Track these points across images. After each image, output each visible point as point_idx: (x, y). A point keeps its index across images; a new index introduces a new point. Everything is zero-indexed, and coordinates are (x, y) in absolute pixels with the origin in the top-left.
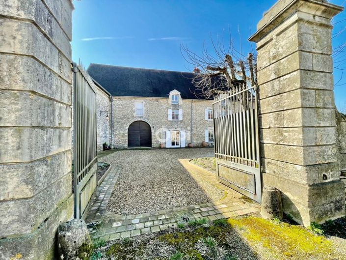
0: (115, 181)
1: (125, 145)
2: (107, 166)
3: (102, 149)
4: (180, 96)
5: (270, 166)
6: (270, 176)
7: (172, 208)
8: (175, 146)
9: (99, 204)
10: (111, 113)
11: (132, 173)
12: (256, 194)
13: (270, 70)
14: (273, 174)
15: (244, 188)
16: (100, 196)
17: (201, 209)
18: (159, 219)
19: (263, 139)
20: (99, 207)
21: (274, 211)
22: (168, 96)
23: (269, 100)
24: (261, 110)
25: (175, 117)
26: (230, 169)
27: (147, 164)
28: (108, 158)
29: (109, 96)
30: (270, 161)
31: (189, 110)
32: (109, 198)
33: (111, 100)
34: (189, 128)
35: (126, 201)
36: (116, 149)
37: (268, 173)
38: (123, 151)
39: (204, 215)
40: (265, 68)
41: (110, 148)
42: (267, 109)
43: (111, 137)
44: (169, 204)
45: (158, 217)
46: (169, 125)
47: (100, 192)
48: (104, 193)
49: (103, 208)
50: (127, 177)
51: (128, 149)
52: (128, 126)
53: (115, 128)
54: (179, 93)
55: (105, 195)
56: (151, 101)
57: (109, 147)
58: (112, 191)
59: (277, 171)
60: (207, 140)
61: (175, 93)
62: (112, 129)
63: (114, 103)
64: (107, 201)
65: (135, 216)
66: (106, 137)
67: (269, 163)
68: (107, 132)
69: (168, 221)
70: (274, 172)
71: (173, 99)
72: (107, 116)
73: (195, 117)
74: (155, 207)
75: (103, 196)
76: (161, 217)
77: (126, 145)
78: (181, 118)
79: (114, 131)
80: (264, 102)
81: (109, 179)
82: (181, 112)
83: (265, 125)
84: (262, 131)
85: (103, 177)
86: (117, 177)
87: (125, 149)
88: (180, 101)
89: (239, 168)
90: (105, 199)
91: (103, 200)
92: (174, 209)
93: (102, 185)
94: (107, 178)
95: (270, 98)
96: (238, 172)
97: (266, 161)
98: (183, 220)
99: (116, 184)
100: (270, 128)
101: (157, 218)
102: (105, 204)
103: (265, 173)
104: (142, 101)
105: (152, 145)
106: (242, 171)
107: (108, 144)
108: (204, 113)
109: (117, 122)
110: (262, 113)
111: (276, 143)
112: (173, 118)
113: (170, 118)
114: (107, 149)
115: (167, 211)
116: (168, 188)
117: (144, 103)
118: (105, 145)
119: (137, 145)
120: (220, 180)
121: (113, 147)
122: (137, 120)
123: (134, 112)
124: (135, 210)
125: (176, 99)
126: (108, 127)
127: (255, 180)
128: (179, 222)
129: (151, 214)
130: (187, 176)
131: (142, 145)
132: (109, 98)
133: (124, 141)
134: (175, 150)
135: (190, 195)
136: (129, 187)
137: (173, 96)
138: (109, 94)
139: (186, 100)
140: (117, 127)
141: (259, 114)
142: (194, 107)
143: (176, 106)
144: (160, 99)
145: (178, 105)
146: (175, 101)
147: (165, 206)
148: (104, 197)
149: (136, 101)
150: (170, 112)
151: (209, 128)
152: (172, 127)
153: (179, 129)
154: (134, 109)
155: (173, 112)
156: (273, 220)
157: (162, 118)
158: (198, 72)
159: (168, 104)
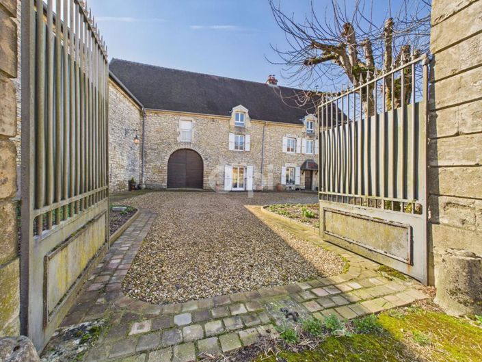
0: (144, 235)
1: (163, 185)
3: (128, 189)
4: (247, 115)
5: (452, 210)
6: (454, 229)
7: (256, 289)
8: (238, 189)
9: (107, 278)
10: (143, 135)
11: (175, 223)
12: (412, 264)
13: (469, 16)
14: (460, 225)
15: (382, 252)
16: (113, 262)
17: (314, 290)
18: (234, 313)
19: (437, 159)
20: (106, 284)
21: (476, 300)
22: (230, 114)
23: (462, 77)
24: (437, 101)
25: (240, 146)
26: (351, 218)
27: (198, 211)
28: (136, 201)
29: (141, 107)
30: (453, 200)
31: (261, 136)
32: (128, 266)
33: (143, 115)
34: (259, 162)
35: (163, 271)
36: (149, 189)
37: (445, 225)
38: (159, 193)
39: (325, 306)
40: (454, 13)
41: (139, 188)
42: (454, 98)
43: (142, 170)
44: (248, 279)
45: (231, 308)
46: (229, 157)
47: (114, 253)
48: (121, 256)
49: (114, 287)
50: (165, 228)
51: (167, 191)
52: (169, 156)
53: (148, 158)
54: (247, 111)
55: (123, 259)
56: (205, 120)
57: (138, 186)
58: (136, 253)
59: (472, 220)
60: (283, 182)
61: (239, 109)
62: (144, 159)
63: (147, 120)
64: (125, 273)
65: (182, 307)
66: (133, 170)
67: (448, 204)
68: (136, 163)
69: (253, 319)
70: (463, 222)
71: (237, 119)
72: (136, 138)
73: (268, 148)
74: (220, 286)
75: (119, 261)
76: (237, 309)
77: (165, 185)
78: (247, 148)
79: (146, 162)
80: (444, 86)
81: (134, 231)
82: (248, 138)
83: (443, 128)
84: (436, 143)
85: (122, 227)
86: (147, 228)
87: (162, 190)
88: (248, 123)
89: (371, 216)
90: (120, 267)
91: (117, 269)
92: (260, 290)
93: (119, 241)
94: (131, 229)
95: (463, 74)
96: (369, 224)
97: (442, 200)
98: (287, 317)
99: (145, 240)
100: (457, 134)
101: (230, 311)
102: (119, 277)
103: (438, 223)
104: (191, 118)
105: (204, 185)
106: (380, 221)
107: (137, 180)
108: (282, 141)
109: (151, 149)
110: (437, 107)
111: (474, 163)
112: (236, 148)
113: (232, 147)
114: (135, 189)
115: (248, 294)
116: (240, 250)
117: (194, 122)
118: (131, 183)
119: (181, 185)
120: (328, 238)
121: (144, 186)
122: (182, 147)
123: (179, 135)
124: (181, 291)
125: (242, 120)
126: (138, 155)
127: (412, 237)
128: (278, 323)
129: (215, 301)
130: (267, 230)
131: (188, 185)
132: (140, 111)
133: (162, 178)
134: (237, 193)
135: (281, 262)
136: (168, 246)
137: (237, 115)
138: (141, 105)
139: (257, 121)
140: (151, 156)
141: (431, 109)
142: (267, 133)
143: (241, 130)
144: (217, 118)
145: (244, 128)
146: (239, 122)
147: (241, 283)
148: (120, 263)
149: (181, 118)
150: (232, 137)
151: (287, 165)
152: (234, 161)
153: (244, 164)
154: (178, 130)
155: (236, 138)
156: (475, 319)
157: (219, 146)
158: (274, 83)
159: (230, 127)
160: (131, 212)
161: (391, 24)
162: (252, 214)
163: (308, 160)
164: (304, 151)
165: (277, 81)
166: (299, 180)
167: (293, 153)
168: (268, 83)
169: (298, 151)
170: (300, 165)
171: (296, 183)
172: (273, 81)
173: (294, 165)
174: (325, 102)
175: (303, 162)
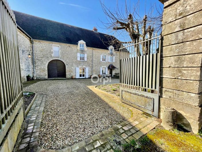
0: (42, 109)
1: (45, 77)
2: (33, 95)
3: (26, 80)
4: (85, 45)
5: (167, 93)
6: (167, 100)
7: (101, 131)
8: (82, 77)
9: (28, 139)
10: (33, 53)
11: (56, 99)
12: (153, 111)
13: (175, 24)
14: (169, 98)
15: (144, 107)
16: (29, 128)
17: (123, 128)
18: (96, 147)
19: (162, 75)
20: (29, 143)
22: (77, 44)
23: (172, 47)
24: (164, 54)
25: (82, 58)
26: (132, 94)
27: (66, 91)
28: (32, 88)
29: (30, 39)
30: (167, 90)
31: (91, 54)
32: (39, 130)
33: (32, 42)
34: (91, 65)
35: (57, 130)
36: (38, 80)
37: (164, 98)
38: (44, 81)
39: (129, 135)
40: (171, 22)
41: (33, 79)
42: (169, 54)
43: (34, 70)
44: (97, 127)
45: (94, 144)
46: (78, 63)
47: (28, 122)
48: (33, 124)
49: (34, 144)
50: (53, 103)
51: (48, 80)
52: (48, 63)
53: (37, 64)
54: (85, 43)
55: (34, 125)
56: (65, 46)
57: (32, 78)
58: (40, 120)
59: (173, 97)
60: (101, 74)
61: (82, 42)
62: (34, 65)
63: (34, 45)
64: (37, 134)
65: (72, 148)
66: (29, 71)
67: (165, 91)
68: (30, 67)
69: (104, 148)
70: (170, 97)
71: (81, 46)
72: (29, 55)
73: (94, 60)
74: (86, 133)
75: (32, 127)
76: (96, 144)
77: (46, 77)
78: (86, 60)
79: (36, 66)
80: (166, 49)
81: (36, 106)
82: (86, 56)
83: (165, 64)
84: (163, 69)
85: (29, 106)
86: (43, 104)
87: (45, 80)
88: (86, 48)
89: (140, 94)
90: (34, 131)
91: (32, 132)
92: (103, 132)
93: (29, 115)
94: (34, 106)
95: (173, 46)
96: (139, 96)
97: (164, 89)
98: (117, 144)
99: (44, 112)
100: (170, 67)
101: (94, 146)
102: (35, 138)
103: (162, 97)
104: (58, 45)
105: (67, 76)
106: (143, 96)
107: (31, 76)
108: (100, 57)
109: (38, 60)
110: (164, 56)
111: (174, 78)
112: (81, 59)
113: (79, 59)
114: (31, 80)
115: (99, 135)
116: (90, 111)
117: (60, 47)
118: (28, 77)
119: (55, 77)
121: (35, 78)
122: (54, 59)
123: (52, 53)
124: (69, 139)
125: (83, 47)
126: (31, 63)
127: (154, 102)
128: (114, 148)
129: (86, 142)
130: (99, 99)
131: (58, 76)
132: (30, 41)
133: (45, 74)
134: (82, 80)
135: (108, 115)
136: (57, 114)
137: (81, 44)
138: (31, 37)
139: (90, 48)
140: (38, 63)
141: (162, 57)
142: (94, 53)
143: (82, 51)
144: (71, 45)
145: (84, 50)
146: (82, 48)
147: (95, 130)
148: (33, 129)
149: (53, 45)
150: (79, 55)
151: (102, 66)
152: (80, 65)
153: (84, 66)
154: (52, 51)
155: (81, 55)
156: (174, 130)
157: (73, 59)
158: (96, 31)
159: (77, 50)
160: (32, 95)
161: (146, 18)
162: (91, 91)
163: (111, 64)
164: (109, 61)
165: (97, 30)
166: (107, 72)
167: (105, 62)
168: (93, 30)
169: (107, 61)
170: (108, 66)
171: (106, 74)
172: (96, 30)
173: (105, 67)
174: (122, 47)
175: (109, 65)
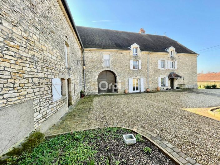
1: (96, 92)
4: (139, 49)
8: (136, 91)
22: (130, 49)
25: (136, 67)
31: (147, 61)
33: (82, 52)
36: (89, 96)
43: (84, 85)
46: (131, 73)
52: (98, 75)
53: (87, 77)
54: (138, 46)
60: (160, 85)
61: (135, 46)
62: (85, 78)
63: (85, 55)
66: (81, 85)
68: (81, 81)
71: (133, 52)
73: (150, 67)
77: (97, 92)
78: (140, 68)
79: (86, 80)
82: (140, 63)
87: (96, 96)
88: (139, 53)
104: (109, 53)
105: (118, 91)
108: (158, 63)
109: (88, 72)
112: (134, 68)
113: (132, 68)
117: (111, 55)
119: (105, 91)
121: (86, 94)
122: (105, 70)
123: (103, 63)
125: (136, 52)
126: (82, 76)
131: (109, 90)
133: (95, 88)
137: (133, 49)
138: (83, 46)
139: (145, 52)
140: (88, 76)
142: (150, 59)
143: (136, 58)
145: (138, 56)
149: (104, 53)
150: (132, 63)
151: (161, 76)
152: (133, 75)
153: (138, 77)
154: (102, 60)
155: (134, 62)
157: (125, 68)
159: (130, 56)
163: (172, 72)
164: (169, 68)
165: (145, 31)
166: (168, 84)
167: (164, 69)
168: (140, 33)
169: (166, 68)
170: (168, 75)
171: (166, 86)
172: (143, 31)
173: (164, 76)
175: (169, 74)
